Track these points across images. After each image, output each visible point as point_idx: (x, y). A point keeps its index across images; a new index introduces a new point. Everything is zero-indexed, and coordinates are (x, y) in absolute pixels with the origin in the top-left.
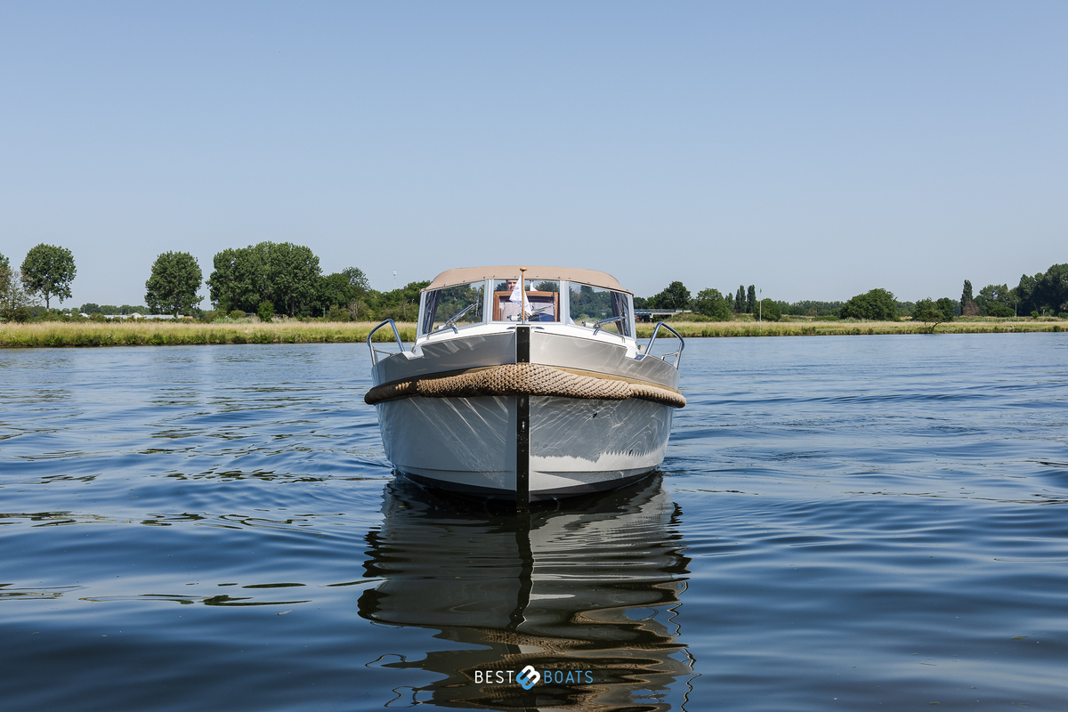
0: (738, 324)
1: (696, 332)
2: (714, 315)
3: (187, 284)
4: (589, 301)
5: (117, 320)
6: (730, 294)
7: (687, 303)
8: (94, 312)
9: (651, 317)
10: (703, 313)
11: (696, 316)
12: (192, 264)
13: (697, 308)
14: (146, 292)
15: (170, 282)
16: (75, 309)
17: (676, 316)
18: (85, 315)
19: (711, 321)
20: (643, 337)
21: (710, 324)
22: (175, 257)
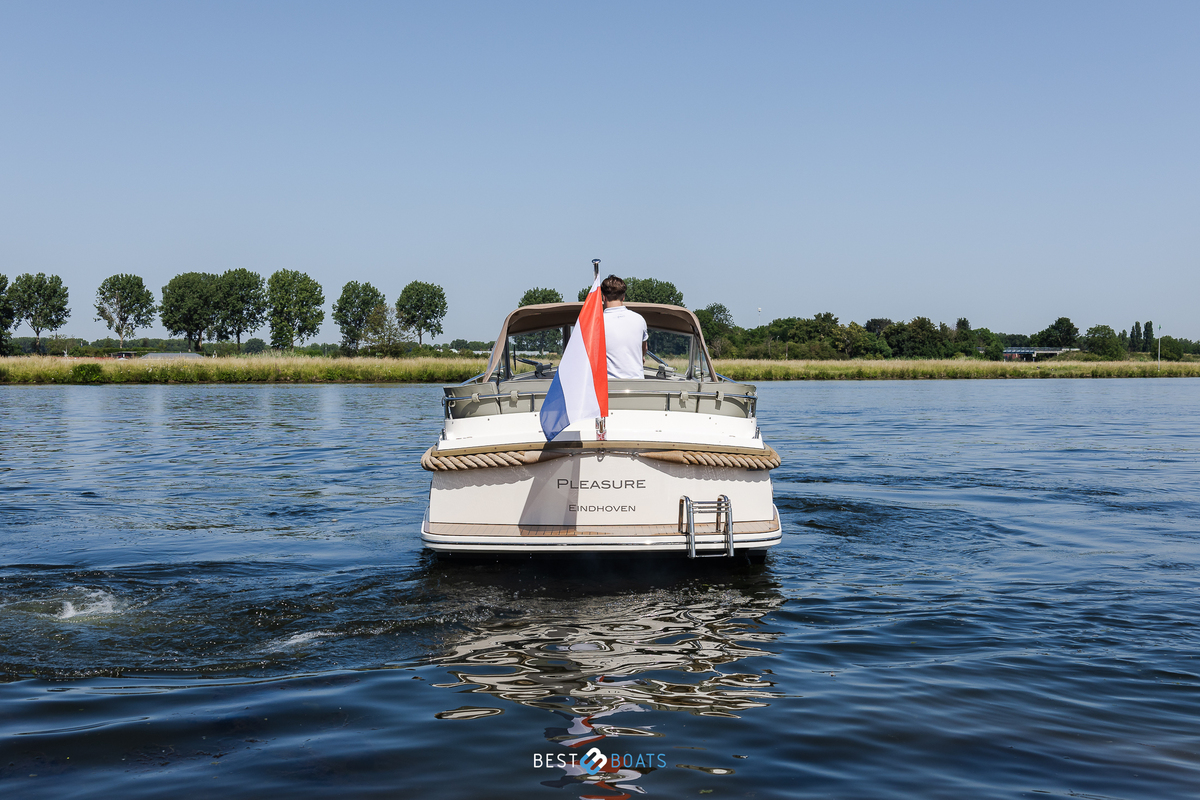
0: (1132, 364)
1: (1085, 372)
2: (1105, 353)
4: (966, 339)
6: (1124, 331)
7: (1075, 341)
8: (464, 348)
9: (1034, 355)
10: (1093, 351)
11: (1085, 355)
13: (1085, 347)
16: (445, 345)
17: (1062, 354)
18: (454, 351)
19: (1101, 360)
20: (1026, 377)
21: (1100, 363)
22: (541, 292)
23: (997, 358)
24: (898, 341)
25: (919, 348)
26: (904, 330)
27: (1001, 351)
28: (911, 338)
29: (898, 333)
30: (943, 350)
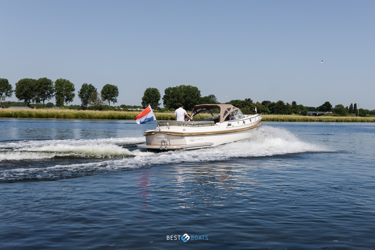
0: (350, 118)
1: (334, 120)
2: (341, 114)
3: (156, 99)
4: (295, 108)
5: (132, 111)
6: (347, 106)
7: (331, 110)
8: (125, 107)
9: (317, 114)
10: (337, 113)
11: (334, 114)
12: (157, 92)
13: (334, 111)
14: (142, 101)
15: (150, 98)
16: (118, 106)
17: (327, 114)
18: (121, 108)
19: (339, 116)
20: (314, 121)
21: (339, 117)
22: (152, 89)
23: (305, 115)
24: (272, 108)
25: (279, 111)
26: (274, 105)
27: (307, 112)
28: (277, 107)
29: (273, 106)
30: (287, 112)
